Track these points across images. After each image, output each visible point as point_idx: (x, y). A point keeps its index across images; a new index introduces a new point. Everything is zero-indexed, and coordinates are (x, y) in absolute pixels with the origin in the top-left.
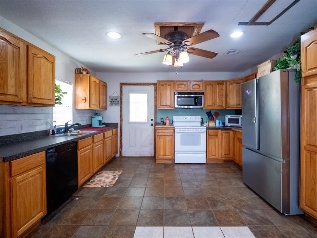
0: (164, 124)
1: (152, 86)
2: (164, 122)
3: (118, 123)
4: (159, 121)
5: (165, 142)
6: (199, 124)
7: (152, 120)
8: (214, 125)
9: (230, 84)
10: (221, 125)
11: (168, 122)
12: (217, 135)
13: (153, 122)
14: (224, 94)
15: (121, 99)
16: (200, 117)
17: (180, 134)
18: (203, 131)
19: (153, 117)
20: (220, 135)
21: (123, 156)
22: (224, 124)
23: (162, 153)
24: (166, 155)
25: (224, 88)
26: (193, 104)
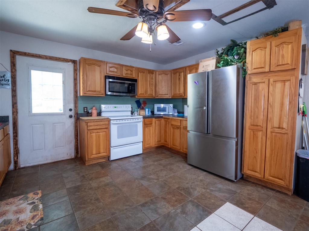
0: (89, 114)
1: (70, 63)
2: (88, 113)
3: (8, 117)
4: (81, 111)
5: (99, 137)
6: (130, 113)
7: (71, 110)
8: (145, 114)
9: (159, 75)
10: (150, 113)
11: (95, 112)
12: (151, 124)
13: (72, 113)
14: (154, 84)
15: (14, 77)
16: (130, 106)
17: (116, 126)
18: (139, 120)
19: (72, 106)
20: (154, 124)
21: (22, 166)
22: (153, 112)
23: (94, 152)
24: (100, 153)
25: (154, 78)
26: (127, 91)
